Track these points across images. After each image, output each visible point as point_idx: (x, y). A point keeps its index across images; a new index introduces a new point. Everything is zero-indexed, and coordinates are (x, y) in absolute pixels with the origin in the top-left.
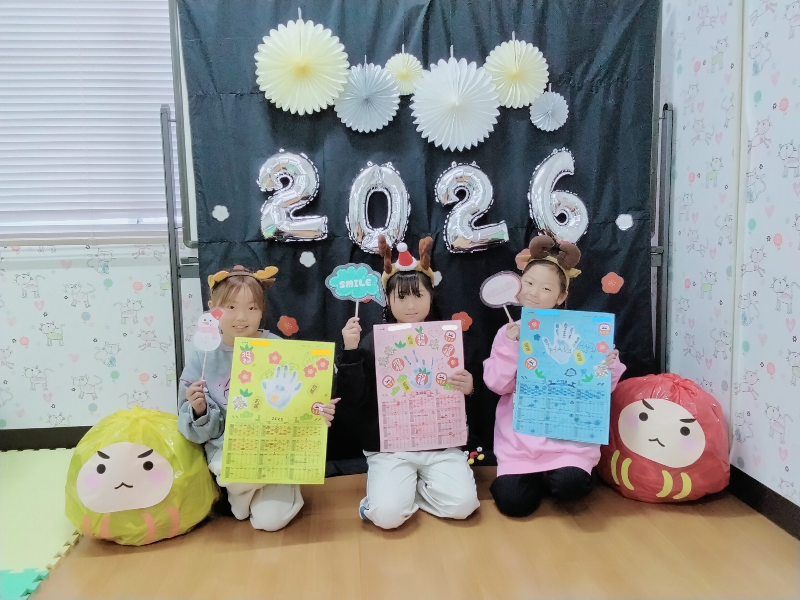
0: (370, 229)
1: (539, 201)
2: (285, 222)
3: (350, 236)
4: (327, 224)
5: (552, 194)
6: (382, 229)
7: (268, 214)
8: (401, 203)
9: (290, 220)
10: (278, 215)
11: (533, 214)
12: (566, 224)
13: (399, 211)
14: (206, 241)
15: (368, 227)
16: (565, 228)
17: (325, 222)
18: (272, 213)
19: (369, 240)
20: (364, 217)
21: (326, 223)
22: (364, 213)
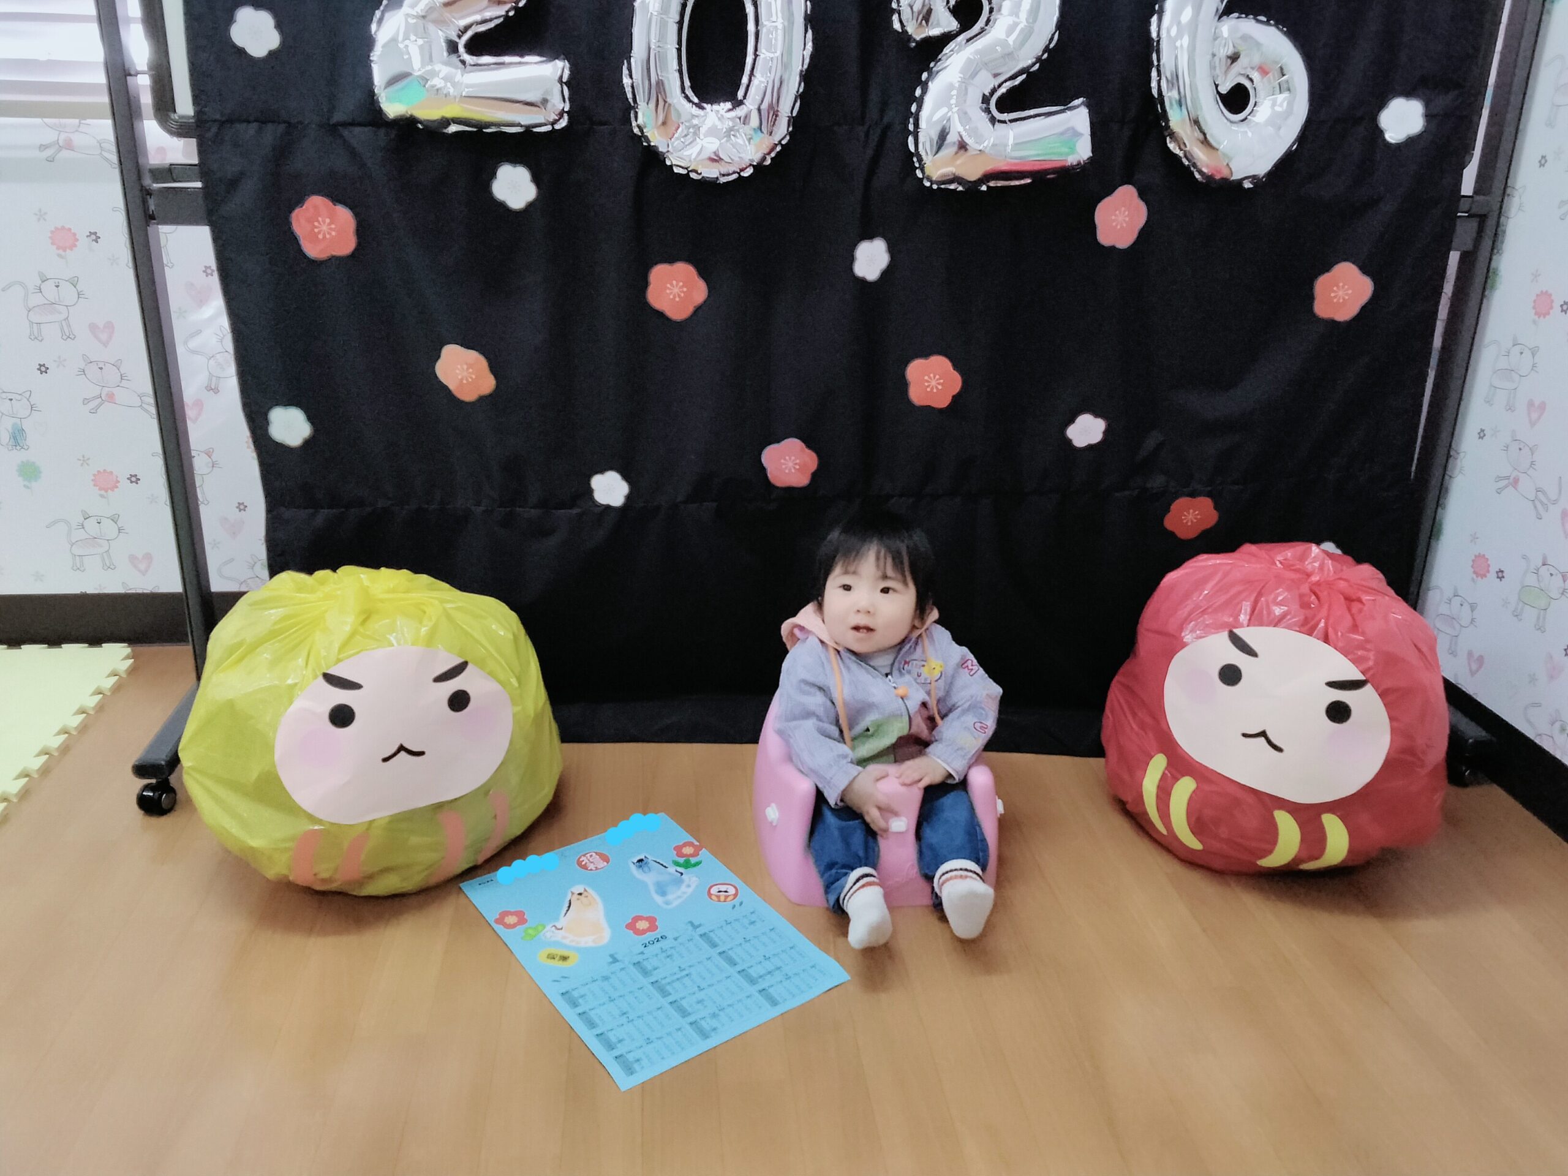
0: (693, 103)
1: (1181, 46)
2: (445, 70)
3: (634, 124)
4: (565, 83)
5: (1220, 24)
6: (729, 105)
7: (394, 40)
8: (784, 27)
9: (460, 64)
10: (421, 47)
11: (1159, 82)
12: (1246, 119)
13: (778, 53)
14: (218, 117)
15: (687, 98)
16: (1243, 127)
17: (561, 77)
18: (404, 39)
19: (689, 138)
20: (676, 66)
21: (565, 80)
22: (675, 53)
